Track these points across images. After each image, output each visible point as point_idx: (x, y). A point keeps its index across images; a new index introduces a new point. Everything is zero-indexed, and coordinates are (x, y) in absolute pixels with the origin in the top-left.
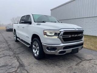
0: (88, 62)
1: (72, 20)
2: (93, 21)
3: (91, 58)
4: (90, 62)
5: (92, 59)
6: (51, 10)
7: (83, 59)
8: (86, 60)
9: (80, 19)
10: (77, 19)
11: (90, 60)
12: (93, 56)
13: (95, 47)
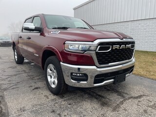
0: (136, 101)
1: (109, 25)
2: (143, 26)
3: (142, 94)
4: (139, 101)
5: (144, 95)
6: (75, 9)
7: (127, 96)
8: (132, 97)
9: (122, 24)
10: (118, 24)
11: (140, 97)
12: (144, 89)
13: (147, 71)
